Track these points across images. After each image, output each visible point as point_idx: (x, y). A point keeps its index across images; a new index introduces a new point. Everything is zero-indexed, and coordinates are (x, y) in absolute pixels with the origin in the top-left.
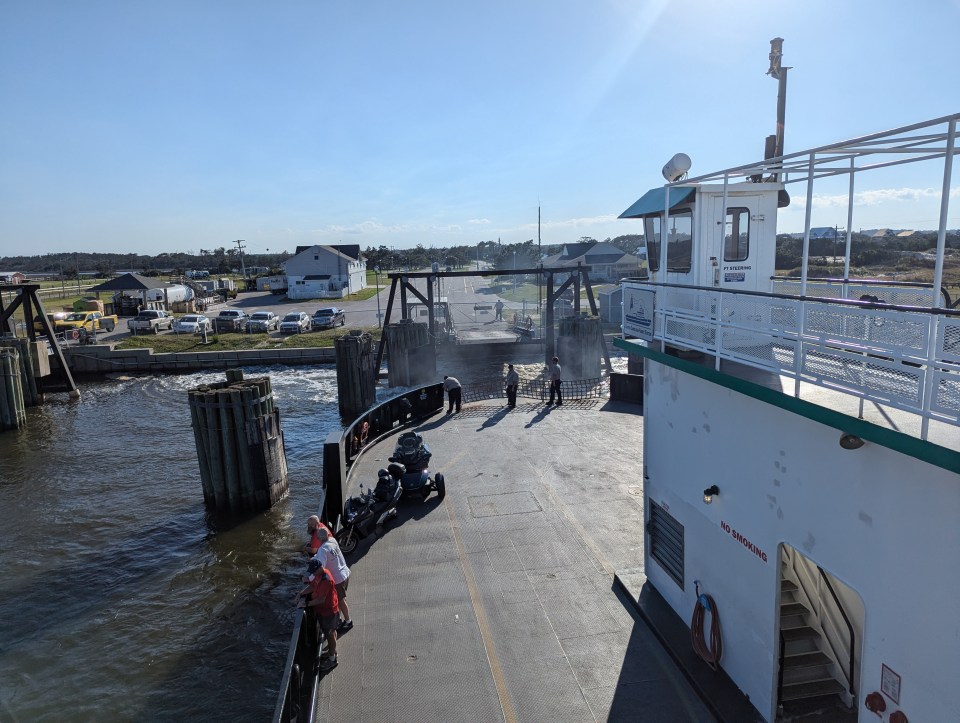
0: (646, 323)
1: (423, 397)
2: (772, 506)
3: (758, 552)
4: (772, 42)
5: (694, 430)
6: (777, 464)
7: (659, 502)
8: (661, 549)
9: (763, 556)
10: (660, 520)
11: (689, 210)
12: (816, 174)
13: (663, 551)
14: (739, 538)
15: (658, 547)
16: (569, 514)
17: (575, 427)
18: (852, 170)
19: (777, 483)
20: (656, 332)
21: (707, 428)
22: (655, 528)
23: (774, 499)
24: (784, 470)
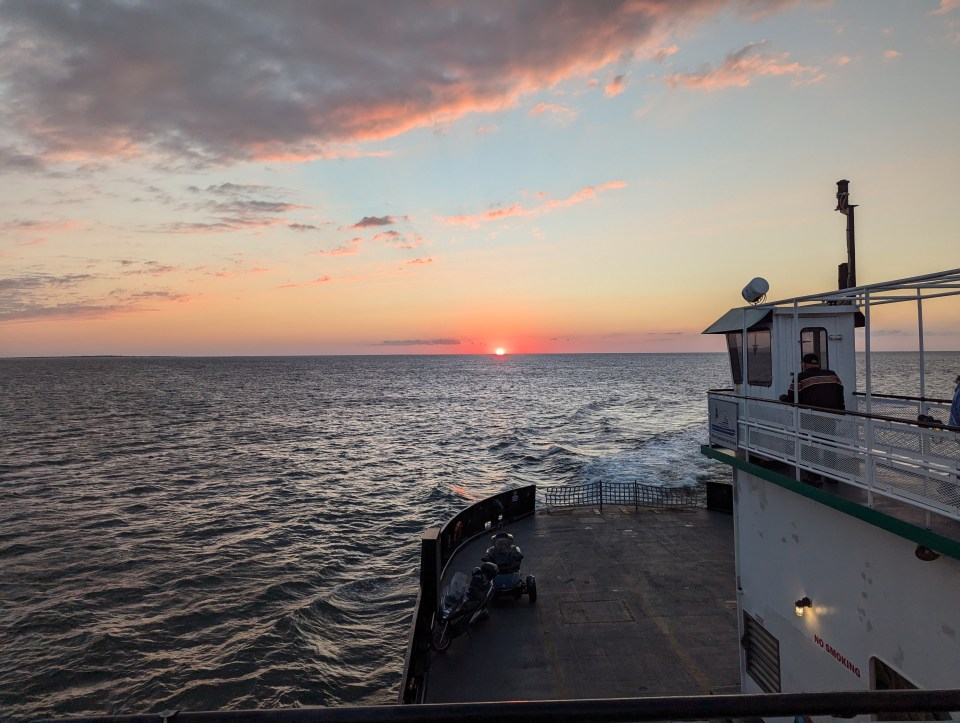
0: (730, 433)
1: (515, 498)
2: (861, 619)
3: (850, 666)
4: (838, 183)
5: (784, 540)
6: (864, 576)
7: (752, 615)
8: (757, 666)
9: (856, 670)
10: (754, 634)
11: (767, 329)
12: (871, 301)
13: (760, 669)
14: (834, 653)
15: (754, 662)
16: (664, 626)
17: (670, 536)
18: (919, 298)
19: (864, 595)
20: (740, 442)
21: (796, 538)
22: (750, 642)
23: (862, 611)
24: (870, 582)
